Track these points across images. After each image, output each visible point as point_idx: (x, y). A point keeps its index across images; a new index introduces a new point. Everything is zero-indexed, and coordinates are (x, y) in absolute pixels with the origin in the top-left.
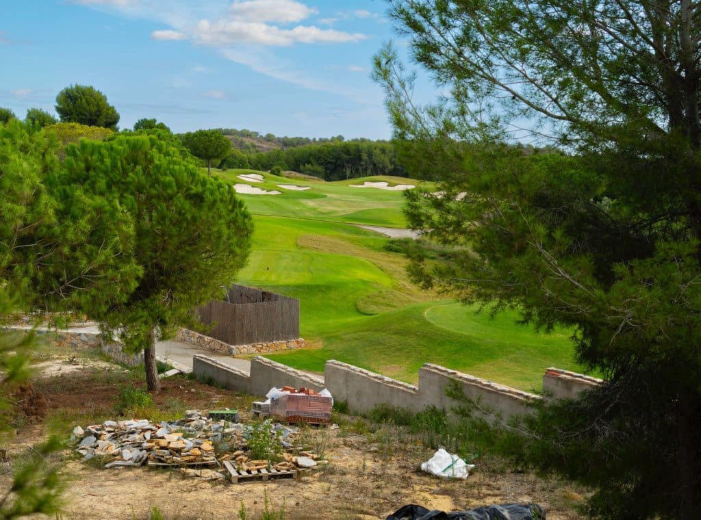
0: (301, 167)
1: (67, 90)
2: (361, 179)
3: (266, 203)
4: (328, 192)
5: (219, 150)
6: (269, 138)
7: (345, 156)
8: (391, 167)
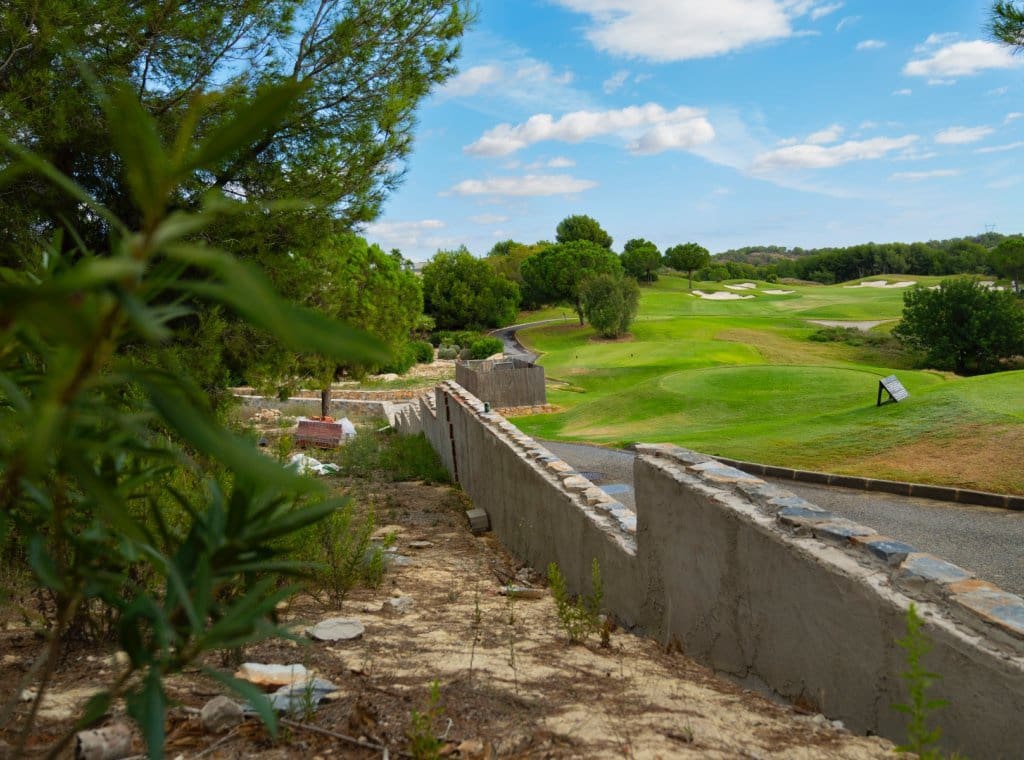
0: (811, 274)
1: (565, 221)
2: (858, 281)
3: (727, 306)
4: (805, 294)
5: (697, 261)
6: (797, 251)
7: (856, 260)
8: (907, 267)
